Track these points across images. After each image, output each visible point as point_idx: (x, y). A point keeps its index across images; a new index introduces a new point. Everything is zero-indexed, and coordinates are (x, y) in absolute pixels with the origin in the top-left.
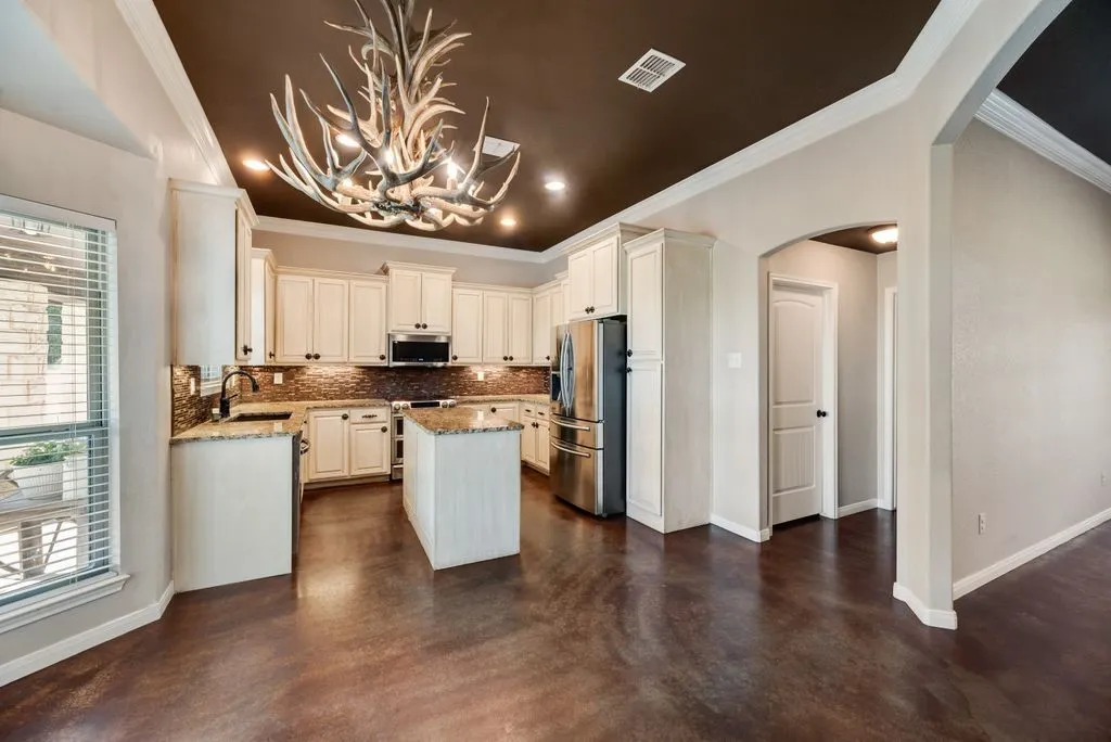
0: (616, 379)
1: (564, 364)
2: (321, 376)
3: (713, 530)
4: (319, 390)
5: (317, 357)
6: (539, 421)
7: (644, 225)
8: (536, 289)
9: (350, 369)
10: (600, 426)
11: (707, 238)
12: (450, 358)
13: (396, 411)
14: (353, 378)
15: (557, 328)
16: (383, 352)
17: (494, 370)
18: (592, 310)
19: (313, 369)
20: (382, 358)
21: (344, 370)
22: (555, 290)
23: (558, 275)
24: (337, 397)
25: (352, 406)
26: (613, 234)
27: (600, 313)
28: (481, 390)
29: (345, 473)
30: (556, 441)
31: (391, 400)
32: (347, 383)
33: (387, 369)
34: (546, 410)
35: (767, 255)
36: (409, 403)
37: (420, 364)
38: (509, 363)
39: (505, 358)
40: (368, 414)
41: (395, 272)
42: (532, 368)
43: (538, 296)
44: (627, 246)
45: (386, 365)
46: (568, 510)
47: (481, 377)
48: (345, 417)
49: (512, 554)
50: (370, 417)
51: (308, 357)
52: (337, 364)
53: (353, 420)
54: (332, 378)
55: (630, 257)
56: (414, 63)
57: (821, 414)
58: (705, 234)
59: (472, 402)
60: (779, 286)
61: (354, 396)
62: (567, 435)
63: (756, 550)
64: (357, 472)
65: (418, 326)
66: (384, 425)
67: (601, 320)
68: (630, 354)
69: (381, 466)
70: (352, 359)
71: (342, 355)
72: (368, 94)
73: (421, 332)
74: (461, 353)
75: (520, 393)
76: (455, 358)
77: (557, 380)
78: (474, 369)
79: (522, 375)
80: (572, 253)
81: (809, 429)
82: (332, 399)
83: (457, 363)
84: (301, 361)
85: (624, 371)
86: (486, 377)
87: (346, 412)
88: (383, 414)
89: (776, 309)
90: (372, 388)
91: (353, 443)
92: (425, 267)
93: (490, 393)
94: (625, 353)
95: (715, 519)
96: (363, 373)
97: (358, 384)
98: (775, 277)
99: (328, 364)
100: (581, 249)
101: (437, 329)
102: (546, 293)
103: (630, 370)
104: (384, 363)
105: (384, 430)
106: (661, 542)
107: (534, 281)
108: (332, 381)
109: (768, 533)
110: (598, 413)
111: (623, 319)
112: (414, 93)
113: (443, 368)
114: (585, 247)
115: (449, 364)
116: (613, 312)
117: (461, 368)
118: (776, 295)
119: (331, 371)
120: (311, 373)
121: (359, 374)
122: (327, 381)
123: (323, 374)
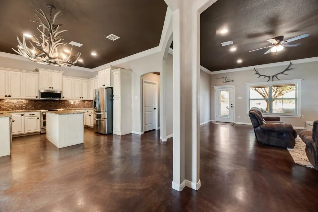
0: (110, 102)
1: (97, 99)
2: (11, 103)
3: (132, 134)
4: (10, 107)
5: (10, 96)
6: (91, 114)
7: (116, 66)
8: (90, 79)
9: (23, 100)
10: (106, 113)
11: (131, 71)
12: (62, 97)
13: (43, 113)
14: (25, 103)
15: (96, 89)
16: (37, 95)
17: (77, 101)
18: (104, 85)
19: (7, 101)
20: (37, 97)
21: (20, 101)
22: (96, 80)
23: (96, 76)
24: (18, 109)
25: (25, 112)
26: (109, 68)
27: (107, 86)
28: (73, 107)
29: (23, 132)
30: (96, 118)
31: (40, 110)
32: (22, 105)
33: (39, 100)
34: (93, 111)
35: (143, 76)
36: (47, 110)
37: (51, 99)
38: (82, 99)
39: (81, 98)
40: (31, 114)
41: (41, 71)
42: (89, 100)
43: (91, 81)
44: (113, 71)
45: (38, 99)
46: (98, 134)
47: (72, 103)
48: (22, 115)
49: (81, 143)
50: (32, 115)
51: (6, 96)
52: (18, 99)
53: (25, 116)
54: (15, 103)
55: (113, 73)
56: (54, 33)
57: (155, 109)
58: (131, 70)
59: (70, 110)
60: (145, 82)
61: (25, 109)
62: (99, 116)
63: (140, 136)
64: (27, 132)
65: (50, 88)
66: (38, 117)
67: (106, 88)
68: (113, 96)
69: (37, 129)
70: (24, 97)
71: (20, 96)
72: (42, 37)
73: (51, 90)
74: (66, 95)
75: (86, 107)
76: (64, 97)
77: (95, 102)
78: (70, 101)
79: (86, 102)
80: (100, 71)
81: (153, 112)
82: (15, 110)
83: (64, 99)
84: (4, 98)
85: (112, 100)
86: (74, 103)
87: (23, 113)
88: (37, 114)
89: (145, 87)
90: (32, 106)
91: (26, 122)
92: (52, 70)
93: (76, 108)
94: (112, 96)
95: (133, 132)
96: (29, 102)
97: (26, 105)
98: (144, 80)
99: (14, 99)
100: (101, 70)
101: (57, 89)
102: (92, 80)
103: (113, 100)
104: (37, 99)
105: (38, 118)
106: (120, 137)
107: (89, 77)
108: (16, 104)
109: (143, 133)
110: (106, 110)
111: (112, 88)
112: (54, 39)
113: (59, 100)
114: (103, 70)
115: (61, 99)
116: (110, 86)
117: (65, 100)
118: (144, 84)
119: (15, 101)
120: (6, 102)
121: (27, 102)
122: (14, 104)
123: (12, 102)
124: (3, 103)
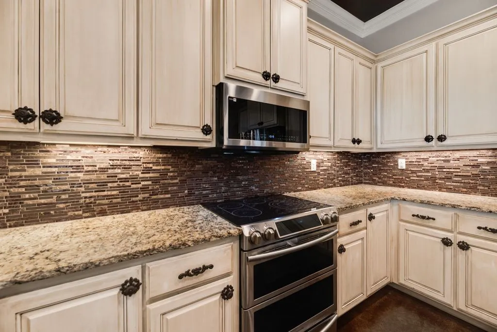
2: (78, 168)
4: (74, 198)
9: (141, 153)
14: (147, 170)
16: (209, 119)
20: (206, 130)
21: (128, 154)
32: (134, 179)
39: (354, 141)
47: (314, 166)
48: (130, 288)
54: (103, 170)
65: (267, 76)
70: (145, 130)
96: (166, 162)
97: (155, 181)
104: (211, 141)
108: (104, 177)
119: (102, 157)
120: (52, 161)
121: (157, 163)
122: (93, 177)
123: (83, 163)
124: (30, 172)
